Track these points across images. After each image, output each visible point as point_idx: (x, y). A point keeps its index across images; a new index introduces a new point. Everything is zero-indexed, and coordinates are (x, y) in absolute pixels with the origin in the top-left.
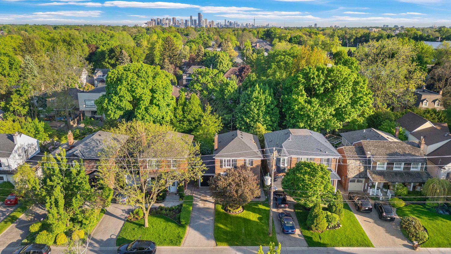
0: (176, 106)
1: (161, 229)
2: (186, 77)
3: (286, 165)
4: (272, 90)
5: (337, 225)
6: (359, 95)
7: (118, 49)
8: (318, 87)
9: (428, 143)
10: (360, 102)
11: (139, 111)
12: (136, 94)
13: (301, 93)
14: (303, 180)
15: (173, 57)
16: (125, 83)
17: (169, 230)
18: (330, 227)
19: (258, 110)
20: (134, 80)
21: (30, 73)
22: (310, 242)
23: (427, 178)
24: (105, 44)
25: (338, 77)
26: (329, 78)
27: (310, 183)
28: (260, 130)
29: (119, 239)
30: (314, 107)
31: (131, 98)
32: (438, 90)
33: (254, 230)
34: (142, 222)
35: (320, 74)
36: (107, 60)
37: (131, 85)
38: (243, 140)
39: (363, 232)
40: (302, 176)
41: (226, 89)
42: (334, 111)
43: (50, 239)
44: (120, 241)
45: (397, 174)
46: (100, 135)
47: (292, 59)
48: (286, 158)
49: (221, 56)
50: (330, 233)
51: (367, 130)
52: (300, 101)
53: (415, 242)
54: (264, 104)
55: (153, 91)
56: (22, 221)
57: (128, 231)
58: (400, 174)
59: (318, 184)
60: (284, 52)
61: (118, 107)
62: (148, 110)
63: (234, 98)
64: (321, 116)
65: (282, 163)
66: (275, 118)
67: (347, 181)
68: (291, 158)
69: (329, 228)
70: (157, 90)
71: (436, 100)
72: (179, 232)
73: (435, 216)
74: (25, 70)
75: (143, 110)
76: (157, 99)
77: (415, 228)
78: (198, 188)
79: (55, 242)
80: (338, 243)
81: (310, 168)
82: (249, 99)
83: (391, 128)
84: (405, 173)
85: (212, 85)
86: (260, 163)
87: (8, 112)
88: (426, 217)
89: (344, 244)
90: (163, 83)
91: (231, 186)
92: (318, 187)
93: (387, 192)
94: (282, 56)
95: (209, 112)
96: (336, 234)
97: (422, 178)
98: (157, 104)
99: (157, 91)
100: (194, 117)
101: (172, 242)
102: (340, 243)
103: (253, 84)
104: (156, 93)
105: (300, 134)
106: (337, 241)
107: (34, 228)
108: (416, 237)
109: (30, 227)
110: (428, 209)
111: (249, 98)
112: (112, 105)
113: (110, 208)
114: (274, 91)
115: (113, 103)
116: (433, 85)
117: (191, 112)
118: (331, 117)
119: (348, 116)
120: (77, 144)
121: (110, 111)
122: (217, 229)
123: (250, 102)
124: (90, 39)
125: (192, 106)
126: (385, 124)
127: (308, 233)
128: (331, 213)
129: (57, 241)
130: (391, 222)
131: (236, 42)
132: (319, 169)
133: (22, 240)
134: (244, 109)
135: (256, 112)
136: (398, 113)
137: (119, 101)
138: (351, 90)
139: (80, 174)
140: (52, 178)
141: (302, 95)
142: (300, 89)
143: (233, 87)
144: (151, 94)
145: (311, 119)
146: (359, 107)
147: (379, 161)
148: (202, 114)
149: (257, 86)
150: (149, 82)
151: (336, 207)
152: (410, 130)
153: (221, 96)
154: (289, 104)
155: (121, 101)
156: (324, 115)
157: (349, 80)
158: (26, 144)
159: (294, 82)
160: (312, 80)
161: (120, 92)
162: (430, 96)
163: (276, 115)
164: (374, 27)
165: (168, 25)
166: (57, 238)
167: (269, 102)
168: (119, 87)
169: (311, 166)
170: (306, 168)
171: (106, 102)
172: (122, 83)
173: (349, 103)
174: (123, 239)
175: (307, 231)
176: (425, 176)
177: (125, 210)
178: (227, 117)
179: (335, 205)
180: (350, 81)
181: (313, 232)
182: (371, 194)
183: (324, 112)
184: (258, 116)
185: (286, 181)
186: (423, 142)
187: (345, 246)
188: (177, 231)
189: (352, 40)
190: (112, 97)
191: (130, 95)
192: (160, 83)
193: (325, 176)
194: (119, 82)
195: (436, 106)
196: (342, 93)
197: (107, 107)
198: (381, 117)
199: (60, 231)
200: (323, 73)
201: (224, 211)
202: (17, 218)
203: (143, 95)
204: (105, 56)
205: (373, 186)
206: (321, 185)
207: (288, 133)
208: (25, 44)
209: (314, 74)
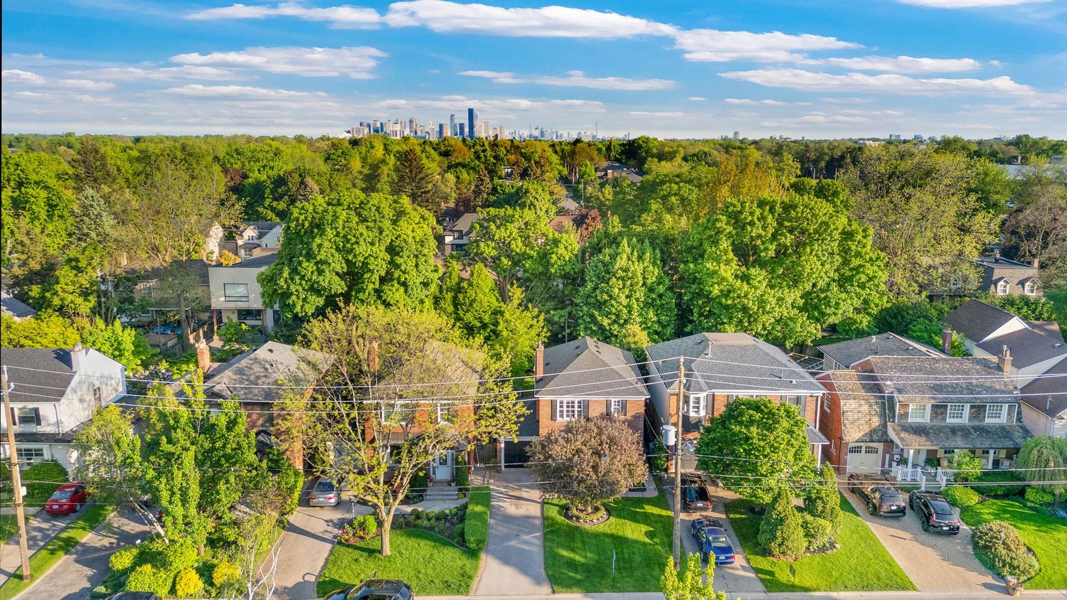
0: (438, 294)
1: (421, 559)
2: (451, 238)
3: (702, 413)
4: (658, 251)
5: (828, 545)
6: (856, 262)
7: (296, 176)
8: (763, 243)
9: (1018, 364)
10: (857, 277)
11: (361, 296)
12: (355, 256)
13: (724, 258)
14: (747, 439)
15: (421, 196)
16: (330, 233)
17: (440, 561)
18: (812, 550)
19: (627, 297)
20: (351, 225)
21: (94, 226)
22: (771, 584)
23: (1024, 438)
24: (264, 167)
25: (808, 220)
26: (787, 224)
27: (762, 443)
28: (637, 338)
29: (324, 582)
30: (756, 288)
31: (344, 265)
32: (1028, 258)
33: (638, 559)
34: (375, 545)
35: (766, 213)
36: (267, 202)
37: (345, 236)
38: (601, 356)
39: (889, 559)
40: (744, 430)
41: (553, 253)
42: (801, 297)
43: (160, 582)
44: (325, 586)
45: (954, 430)
46: (271, 351)
47: (696, 190)
48: (702, 395)
49: (532, 191)
50: (815, 562)
51: (879, 336)
52: (723, 274)
53: (1009, 578)
54: (641, 282)
55: (392, 250)
56: (87, 549)
57: (343, 565)
58: (963, 429)
59: (782, 446)
60: (678, 176)
61: (312, 286)
62: (382, 294)
63: (572, 273)
64: (773, 308)
65: (694, 407)
66: (667, 316)
67: (843, 450)
68: (714, 395)
69: (810, 552)
70: (402, 248)
71: (1027, 279)
72: (464, 565)
73: (1050, 522)
74: (82, 220)
75: (369, 294)
76: (403, 268)
77: (1008, 548)
78: (499, 471)
79: (173, 591)
80: (835, 583)
81: (762, 412)
82: (608, 272)
83: (933, 336)
84: (973, 428)
85: (520, 244)
86: (642, 410)
87: (46, 309)
88: (1030, 525)
89: (849, 584)
90: (415, 234)
91: (582, 455)
92: (780, 454)
93: (936, 473)
94: (673, 185)
95: (516, 302)
96: (829, 565)
97: (1012, 439)
98: (403, 279)
99: (402, 251)
100: (480, 318)
101: (450, 586)
102: (840, 583)
103: (614, 241)
104: (401, 254)
105: (730, 342)
106: (833, 579)
107: (122, 560)
108: (1011, 565)
109: (113, 558)
110: (1031, 508)
111: (606, 273)
112: (298, 281)
113: (297, 517)
114: (662, 257)
115: (303, 277)
116: (1017, 248)
117: (474, 305)
118: (796, 311)
119: (833, 309)
120: (218, 371)
121: (294, 297)
122: (551, 558)
123: (609, 279)
124: (227, 157)
125: (476, 293)
126: (918, 327)
127: (762, 562)
128: (813, 518)
129: (178, 587)
130: (951, 538)
131: (561, 168)
132: (782, 413)
133: (90, 590)
134: (596, 296)
135: (625, 302)
136: (943, 306)
137: (316, 273)
138: (836, 251)
139: (236, 428)
140: (173, 434)
141: (728, 262)
142: (722, 248)
143: (569, 248)
144: (388, 257)
145: (750, 315)
146: (857, 288)
147: (912, 401)
148: (500, 307)
149: (625, 242)
150: (386, 230)
151: (823, 502)
152: (975, 336)
153: (541, 269)
154: (699, 284)
155: (320, 272)
156: (780, 306)
157: (832, 227)
158: (98, 374)
159: (708, 233)
160: (748, 227)
161: (319, 251)
162: (1011, 270)
163: (670, 309)
164: (869, 140)
165: (398, 135)
166: (178, 579)
167: (654, 279)
168: (318, 240)
169: (763, 407)
170: (751, 412)
171: (286, 274)
172: (323, 233)
173: (834, 281)
174: (334, 583)
175: (760, 558)
176: (1018, 434)
177: (331, 521)
178: (557, 315)
179: (821, 499)
180: (834, 229)
181: (774, 559)
182: (899, 479)
183: (780, 300)
184: (629, 312)
185: (707, 445)
186: (1008, 358)
187: (852, 590)
188: (460, 563)
189: (823, 164)
190: (300, 263)
191: (341, 258)
192: (409, 232)
193: (795, 429)
194: (316, 230)
195: (1027, 292)
196: (816, 255)
197: (288, 288)
198: (908, 314)
199: (185, 564)
200: (772, 211)
201: (563, 518)
202: (77, 543)
203: (372, 258)
204: (264, 192)
205: (903, 461)
206: (787, 449)
207: (702, 341)
208: (84, 162)
209: (752, 214)
